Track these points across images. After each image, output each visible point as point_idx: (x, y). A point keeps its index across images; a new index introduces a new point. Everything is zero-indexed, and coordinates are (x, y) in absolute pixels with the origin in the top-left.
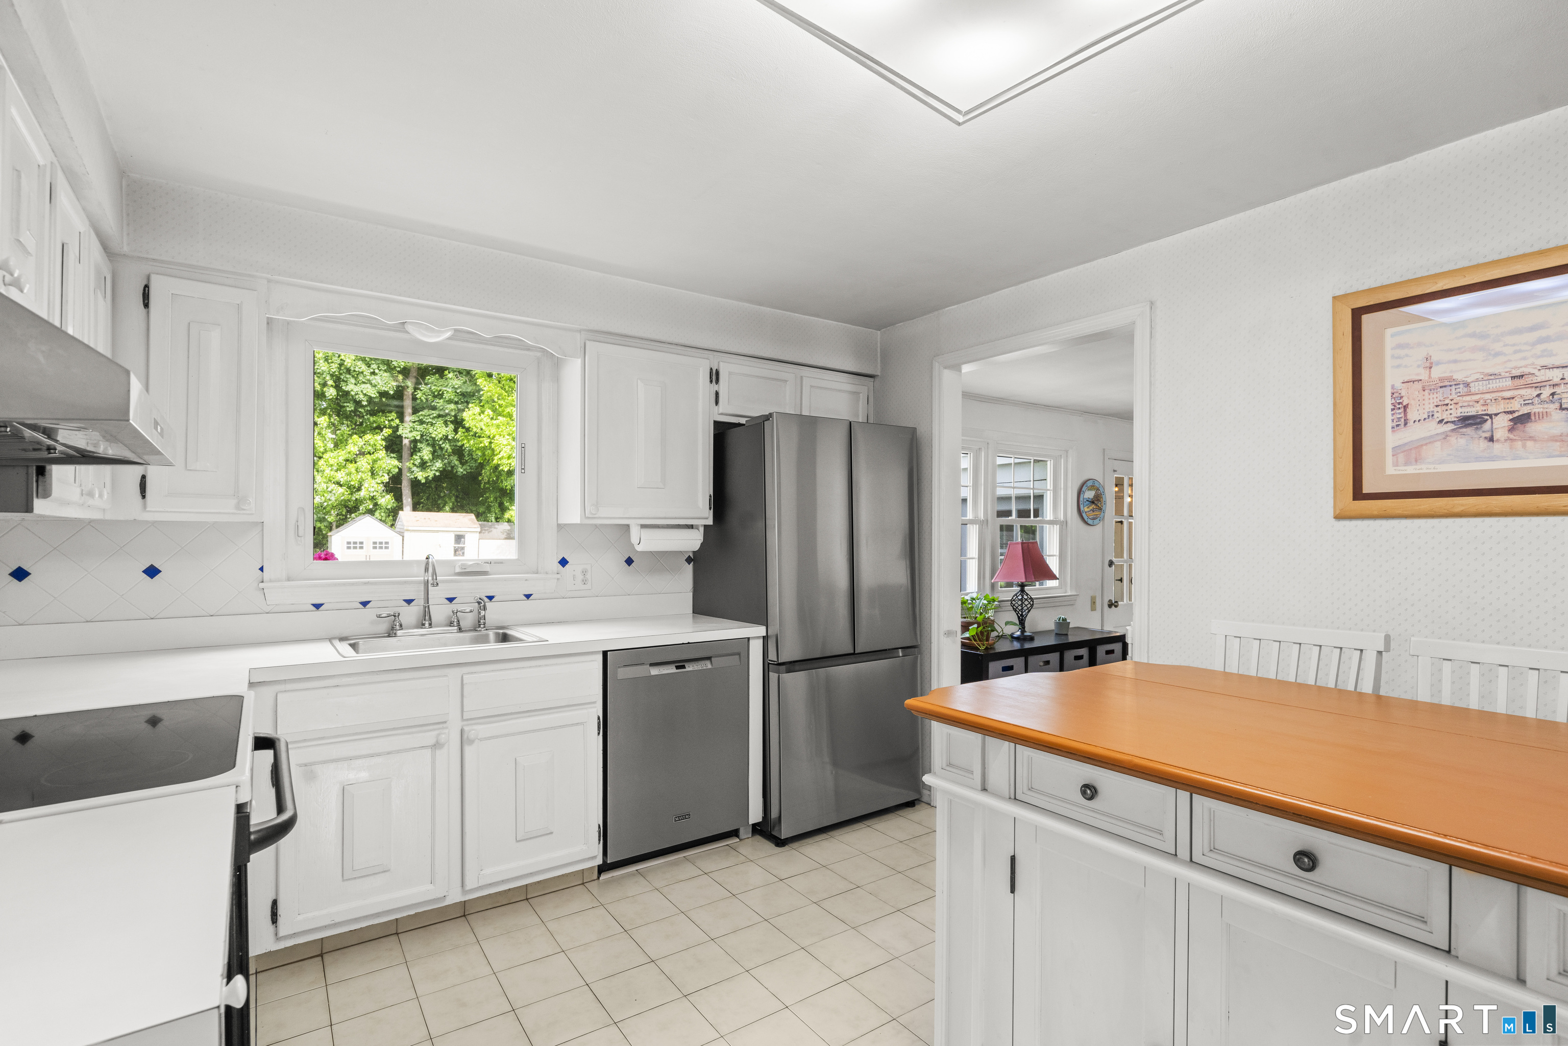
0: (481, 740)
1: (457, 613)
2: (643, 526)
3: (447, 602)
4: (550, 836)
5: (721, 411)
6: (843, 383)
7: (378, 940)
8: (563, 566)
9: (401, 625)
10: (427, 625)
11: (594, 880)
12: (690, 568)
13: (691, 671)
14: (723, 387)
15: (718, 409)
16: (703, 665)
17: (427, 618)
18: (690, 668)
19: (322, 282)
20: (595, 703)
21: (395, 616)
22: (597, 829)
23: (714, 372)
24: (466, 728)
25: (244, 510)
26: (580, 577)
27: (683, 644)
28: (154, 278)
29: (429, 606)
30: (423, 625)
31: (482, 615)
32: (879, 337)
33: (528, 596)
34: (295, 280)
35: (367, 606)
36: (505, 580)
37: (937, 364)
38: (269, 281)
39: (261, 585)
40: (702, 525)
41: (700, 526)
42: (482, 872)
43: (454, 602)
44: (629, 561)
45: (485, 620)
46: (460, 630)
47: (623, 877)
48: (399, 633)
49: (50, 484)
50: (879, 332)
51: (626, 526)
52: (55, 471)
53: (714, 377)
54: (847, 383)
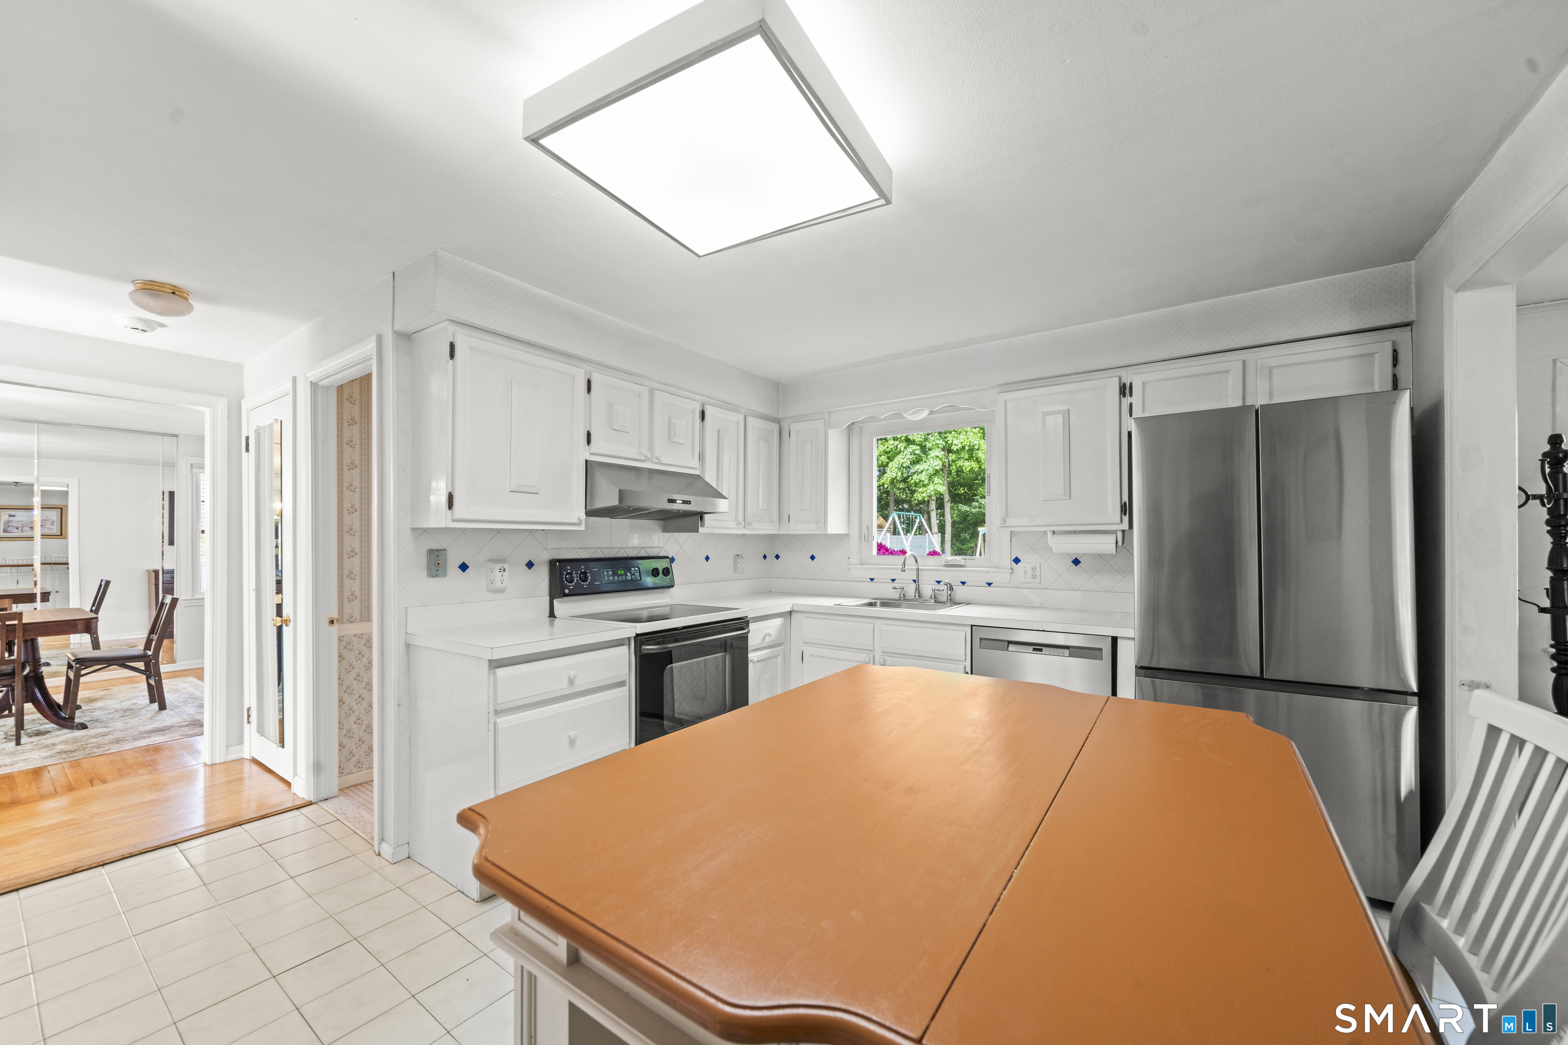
1: (934, 590)
2: (1054, 533)
3: (936, 583)
8: (1017, 564)
9: (905, 595)
10: (918, 596)
14: (1138, 397)
16: (1060, 653)
17: (917, 592)
18: (1046, 652)
19: (847, 406)
20: (963, 661)
21: (901, 589)
23: (1127, 385)
26: (1030, 572)
28: (791, 425)
30: (916, 596)
31: (949, 593)
32: (1413, 269)
33: (989, 584)
35: (894, 583)
36: (975, 572)
37: (1447, 289)
38: (829, 412)
39: (849, 567)
40: (1118, 530)
43: (939, 584)
44: (1076, 562)
45: (951, 597)
46: (936, 602)
49: (704, 522)
50: (1413, 262)
51: (1045, 533)
52: (706, 517)
53: (1127, 391)
54: (1348, 347)
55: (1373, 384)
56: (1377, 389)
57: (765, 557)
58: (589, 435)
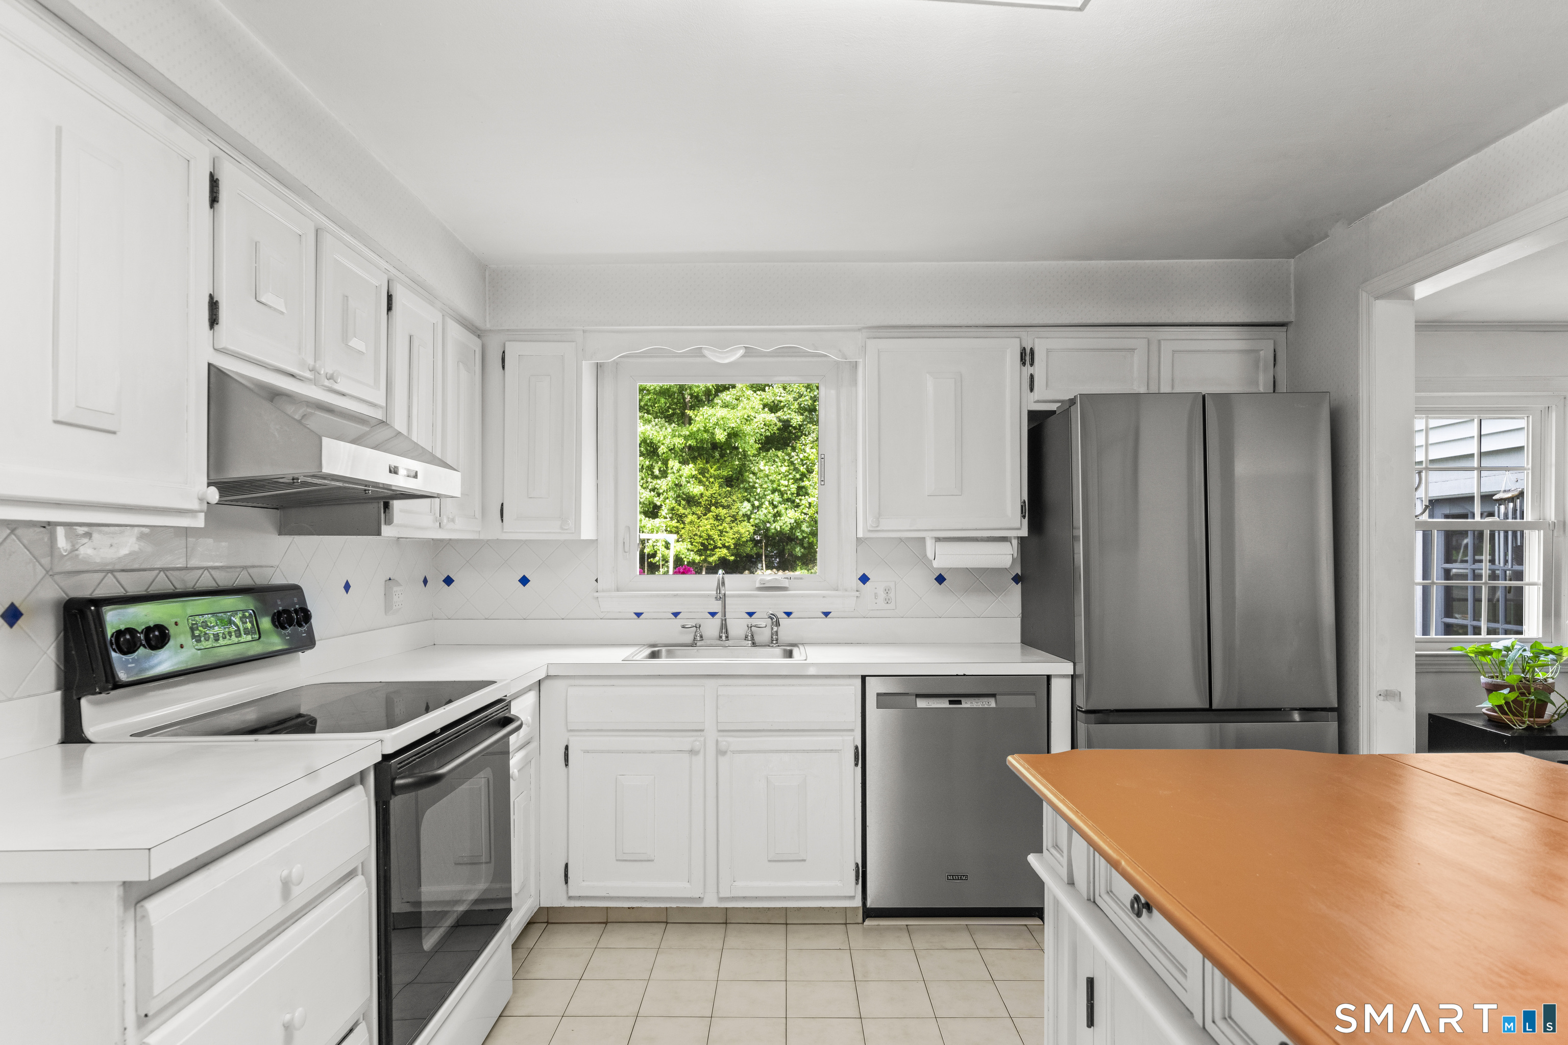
0: (734, 752)
1: (751, 627)
2: (938, 539)
3: (747, 616)
4: (803, 862)
5: (1036, 399)
6: (1233, 340)
7: (650, 924)
8: (864, 583)
9: (701, 637)
10: (724, 638)
11: (858, 924)
12: (1018, 588)
13: (968, 708)
14: (1039, 369)
15: (1034, 396)
16: (984, 703)
17: (724, 631)
18: (967, 704)
19: (620, 325)
20: (852, 730)
21: (696, 627)
22: (854, 867)
23: (1028, 351)
24: (720, 739)
25: (566, 529)
26: (882, 595)
27: (957, 675)
28: (507, 344)
29: (726, 619)
30: (721, 637)
31: (774, 630)
32: (1292, 268)
33: (826, 614)
34: (600, 327)
35: (678, 617)
36: (802, 596)
37: (1364, 294)
38: (584, 331)
39: (596, 594)
40: (1014, 537)
41: (1013, 538)
42: (735, 884)
43: (754, 616)
44: (940, 579)
45: (777, 636)
46: (754, 644)
47: (888, 928)
48: (699, 644)
49: (393, 515)
50: (1292, 260)
51: (923, 539)
52: (397, 505)
53: (1028, 358)
54: (1236, 339)
55: (1257, 384)
56: (1262, 390)
57: (425, 581)
58: (213, 305)
